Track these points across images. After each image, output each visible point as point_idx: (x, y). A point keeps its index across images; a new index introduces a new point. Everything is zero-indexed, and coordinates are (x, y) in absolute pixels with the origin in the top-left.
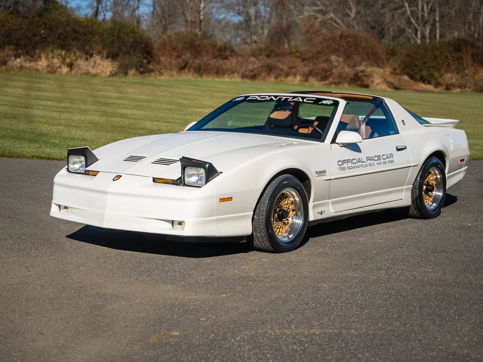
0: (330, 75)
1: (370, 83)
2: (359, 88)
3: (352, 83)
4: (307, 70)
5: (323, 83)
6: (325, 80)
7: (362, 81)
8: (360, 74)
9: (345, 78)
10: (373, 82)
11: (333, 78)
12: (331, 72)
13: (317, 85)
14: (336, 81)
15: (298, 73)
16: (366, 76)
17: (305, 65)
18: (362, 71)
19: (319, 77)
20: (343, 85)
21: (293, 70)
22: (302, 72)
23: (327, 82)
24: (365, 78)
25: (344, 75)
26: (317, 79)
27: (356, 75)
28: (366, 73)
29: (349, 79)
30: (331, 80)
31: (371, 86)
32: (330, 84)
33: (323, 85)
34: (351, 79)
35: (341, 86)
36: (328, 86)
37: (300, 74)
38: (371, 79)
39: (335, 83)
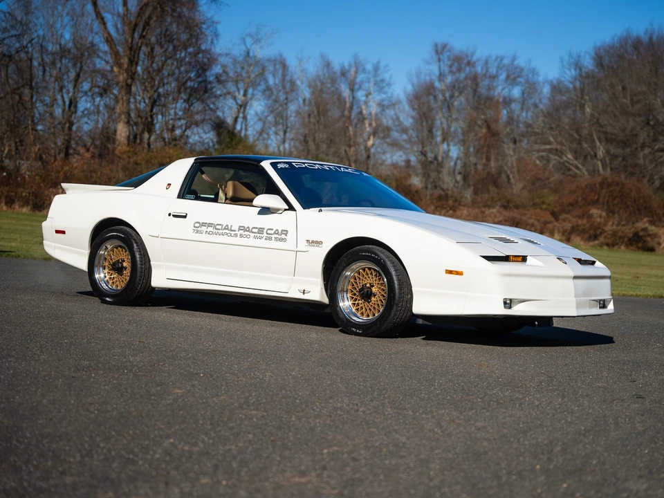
0: (601, 233)
1: (656, 245)
2: (641, 252)
3: (631, 244)
4: (568, 226)
5: (591, 243)
6: (594, 240)
7: (645, 242)
8: (641, 233)
9: (620, 238)
10: (659, 244)
11: (605, 237)
12: (603, 230)
13: (584, 247)
14: (610, 241)
15: (556, 231)
16: (649, 235)
17: (564, 220)
18: (645, 229)
19: (586, 236)
20: (620, 248)
21: (550, 226)
22: (561, 229)
23: (597, 242)
24: (649, 239)
25: (620, 234)
26: (582, 238)
27: (636, 234)
28: (651, 233)
29: (626, 239)
30: (602, 239)
31: (657, 250)
32: (601, 246)
33: (591, 246)
34: (630, 239)
35: (616, 248)
36: (598, 248)
37: (559, 231)
38: (656, 240)
39: (608, 245)
